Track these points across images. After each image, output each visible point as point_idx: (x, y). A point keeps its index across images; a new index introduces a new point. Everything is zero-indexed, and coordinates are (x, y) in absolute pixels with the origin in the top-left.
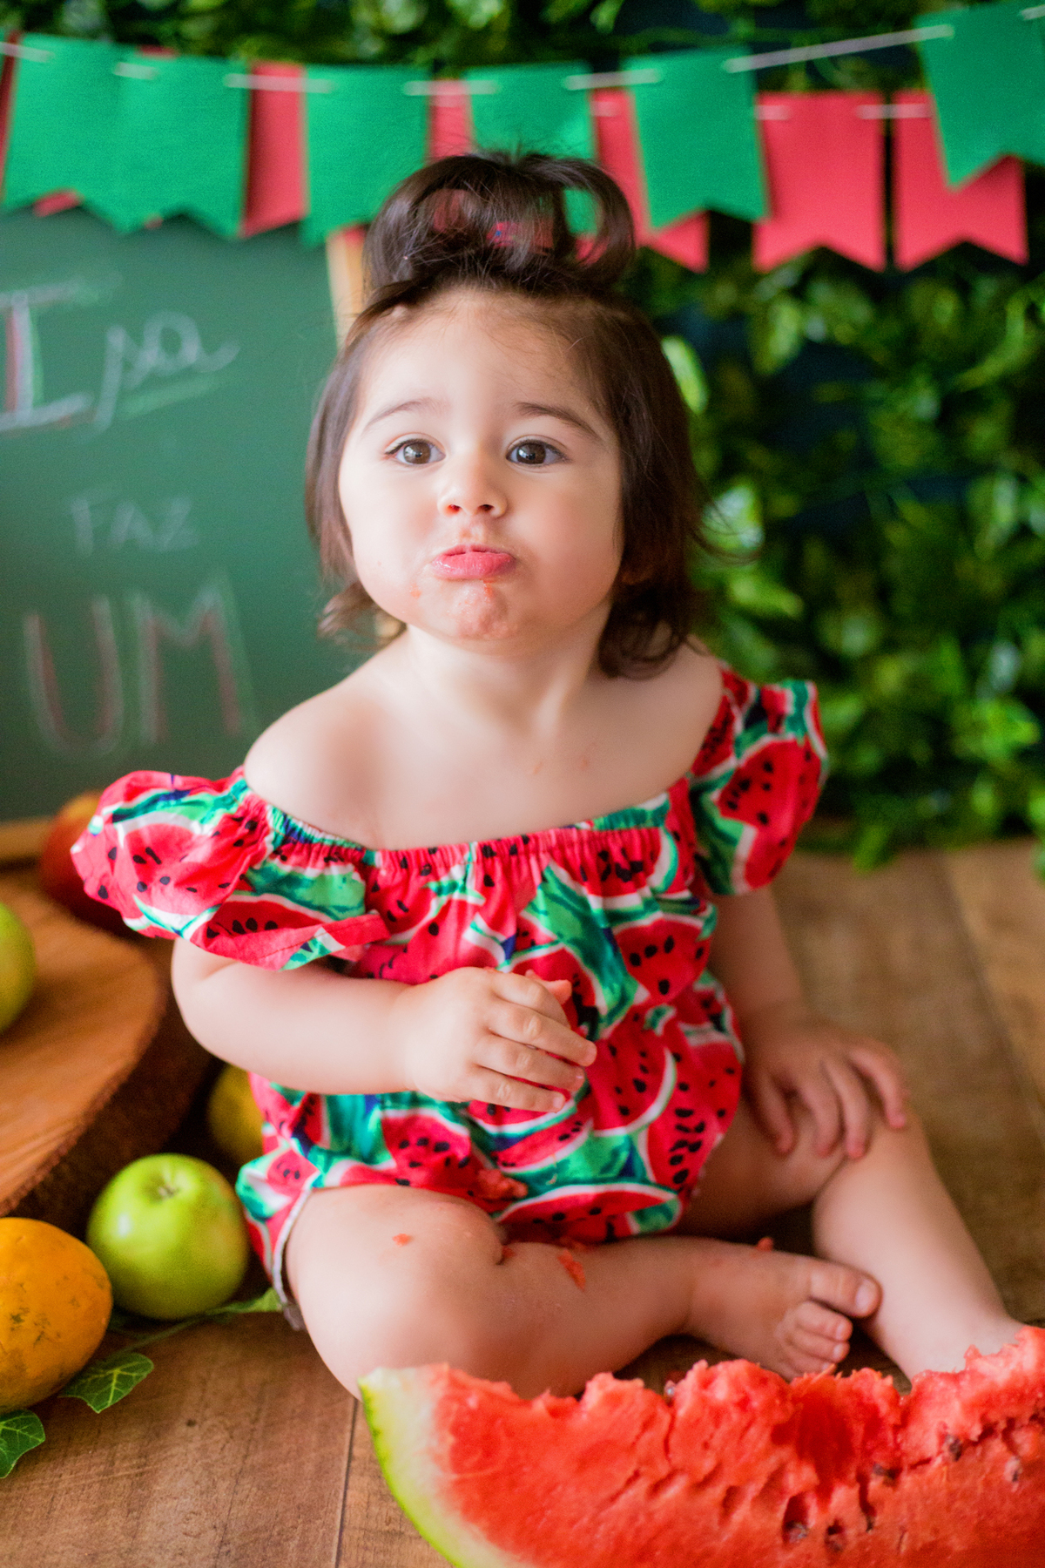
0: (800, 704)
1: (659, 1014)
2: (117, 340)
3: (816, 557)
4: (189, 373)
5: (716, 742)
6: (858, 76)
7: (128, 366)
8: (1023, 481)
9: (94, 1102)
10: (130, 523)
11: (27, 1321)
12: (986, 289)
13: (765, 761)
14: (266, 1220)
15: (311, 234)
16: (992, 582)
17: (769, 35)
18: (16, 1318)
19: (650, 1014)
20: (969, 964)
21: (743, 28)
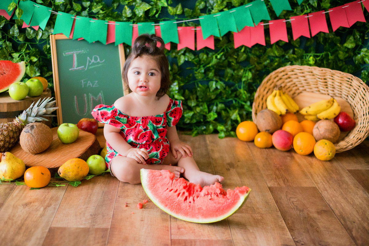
0: (180, 103)
1: (160, 140)
2: (88, 58)
3: (187, 92)
4: (98, 63)
5: (169, 107)
6: (192, 24)
7: (90, 62)
8: (217, 82)
9: (87, 148)
10: (89, 84)
11: (80, 168)
12: (211, 54)
13: (175, 110)
14: (108, 162)
15: (116, 45)
16: (213, 97)
17: (179, 19)
18: (78, 167)
19: (159, 140)
20: (206, 146)
21: (176, 18)
